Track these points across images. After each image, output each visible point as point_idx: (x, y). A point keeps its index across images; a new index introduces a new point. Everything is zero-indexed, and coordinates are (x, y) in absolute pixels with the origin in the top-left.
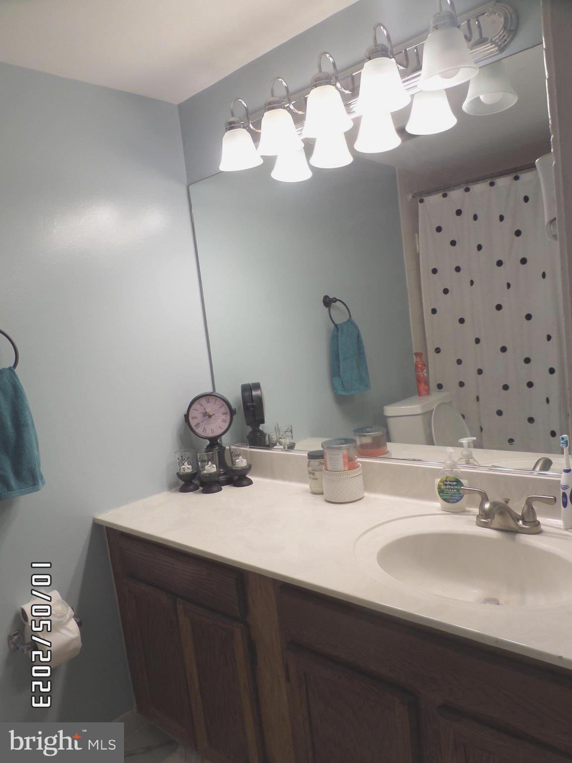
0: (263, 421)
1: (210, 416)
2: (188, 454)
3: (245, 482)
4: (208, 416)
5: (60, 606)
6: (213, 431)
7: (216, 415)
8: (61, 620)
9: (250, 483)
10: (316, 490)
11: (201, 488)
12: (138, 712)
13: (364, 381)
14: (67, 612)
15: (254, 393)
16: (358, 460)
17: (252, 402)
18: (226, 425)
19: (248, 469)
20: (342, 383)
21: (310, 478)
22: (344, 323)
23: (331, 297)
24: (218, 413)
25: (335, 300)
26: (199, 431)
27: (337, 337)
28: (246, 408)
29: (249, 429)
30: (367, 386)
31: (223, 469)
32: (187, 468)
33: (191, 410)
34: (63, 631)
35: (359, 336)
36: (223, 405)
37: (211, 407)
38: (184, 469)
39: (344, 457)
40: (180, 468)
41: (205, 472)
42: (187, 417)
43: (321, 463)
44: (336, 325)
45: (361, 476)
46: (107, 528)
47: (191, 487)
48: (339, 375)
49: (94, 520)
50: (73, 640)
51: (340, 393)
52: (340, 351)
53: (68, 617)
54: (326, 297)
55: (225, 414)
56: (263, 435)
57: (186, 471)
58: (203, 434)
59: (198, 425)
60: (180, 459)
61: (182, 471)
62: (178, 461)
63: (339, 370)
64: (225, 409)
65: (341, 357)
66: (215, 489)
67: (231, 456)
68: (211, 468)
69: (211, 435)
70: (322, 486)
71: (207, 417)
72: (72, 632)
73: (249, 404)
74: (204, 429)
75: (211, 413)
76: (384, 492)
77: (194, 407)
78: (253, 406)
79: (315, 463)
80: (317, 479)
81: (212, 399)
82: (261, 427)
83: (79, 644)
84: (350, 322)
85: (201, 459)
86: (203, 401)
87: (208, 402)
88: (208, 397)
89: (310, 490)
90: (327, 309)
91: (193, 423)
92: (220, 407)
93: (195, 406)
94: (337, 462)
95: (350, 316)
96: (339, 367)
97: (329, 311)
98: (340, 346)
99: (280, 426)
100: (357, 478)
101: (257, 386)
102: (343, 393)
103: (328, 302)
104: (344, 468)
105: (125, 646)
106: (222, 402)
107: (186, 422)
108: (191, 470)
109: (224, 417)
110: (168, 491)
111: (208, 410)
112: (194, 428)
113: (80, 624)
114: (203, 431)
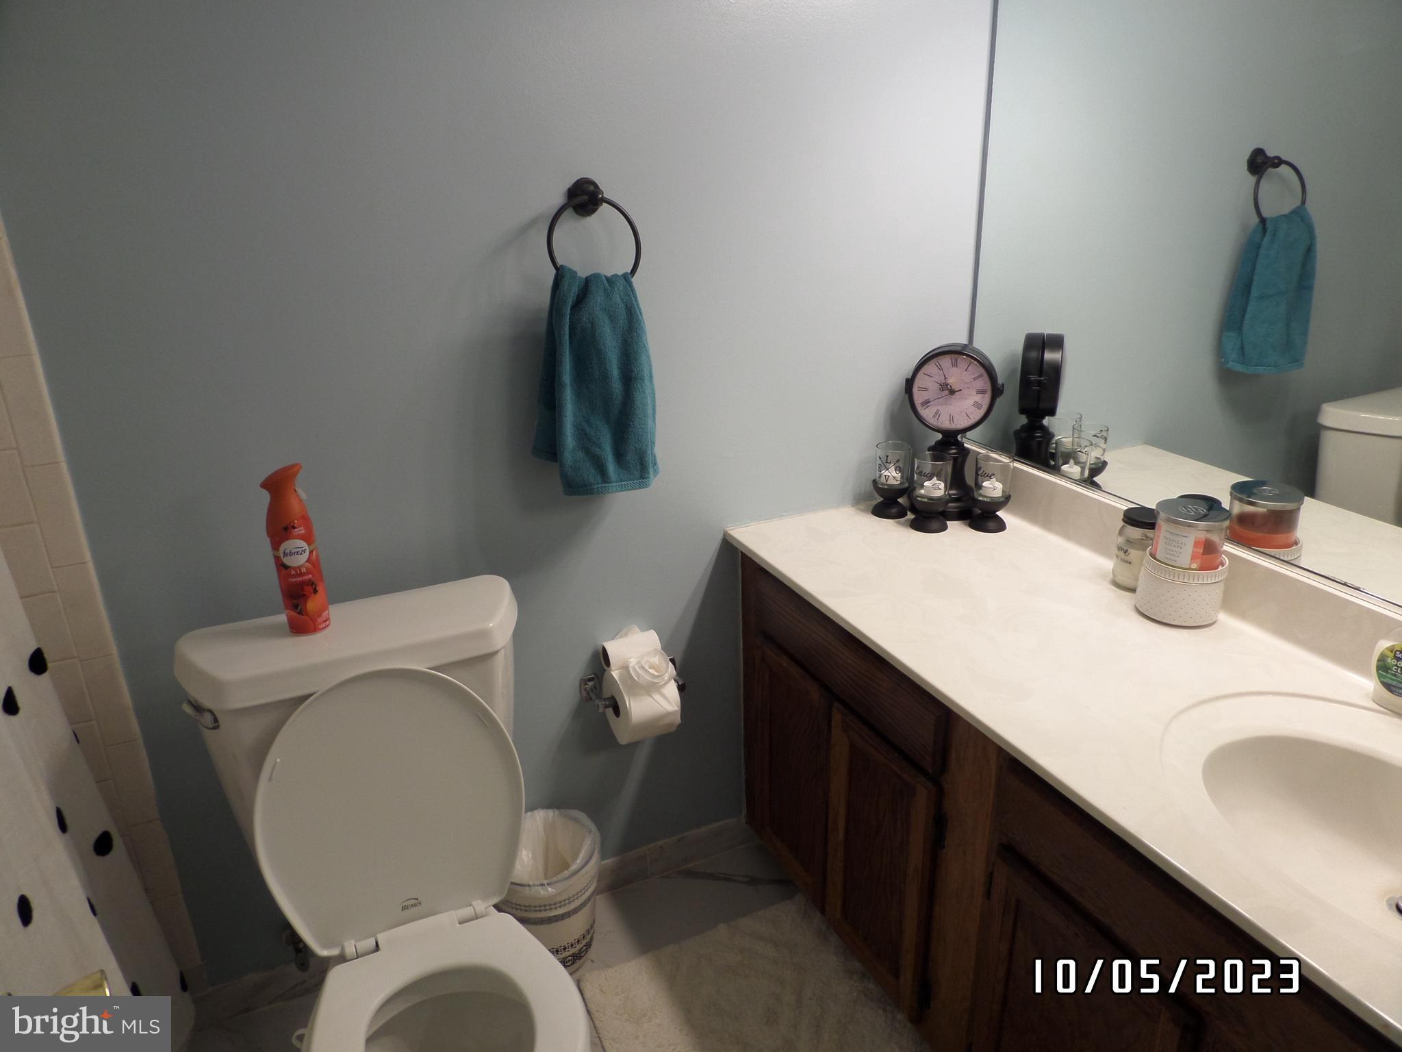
0: (1052, 412)
1: (952, 392)
2: (899, 454)
3: (991, 525)
4: (949, 390)
5: (657, 657)
6: (952, 420)
7: (965, 391)
8: (656, 681)
9: (1000, 526)
10: (1125, 580)
11: (910, 516)
12: (746, 823)
13: (1292, 349)
14: (666, 672)
15: (1049, 356)
16: (1225, 548)
17: (1041, 373)
18: (979, 414)
19: (1005, 501)
20: (1242, 348)
21: (1117, 556)
22: (1284, 215)
23: (1271, 153)
24: (969, 388)
25: (1278, 162)
26: (926, 413)
27: (1259, 246)
28: (1025, 383)
29: (1023, 420)
30: (1297, 361)
31: (956, 489)
32: (893, 476)
33: (920, 375)
34: (657, 697)
35: (1310, 250)
36: (981, 376)
37: (958, 375)
38: (887, 478)
39: (1196, 544)
40: (881, 475)
41: (922, 491)
42: (909, 383)
43: (1146, 537)
44: (1263, 221)
45: (1222, 585)
46: (744, 556)
47: (894, 510)
48: (1240, 329)
49: (724, 535)
50: (669, 714)
51: (1230, 365)
52: (1256, 278)
53: (666, 678)
54: (1258, 152)
55: (982, 392)
56: (1048, 435)
57: (889, 482)
58: (931, 421)
59: (926, 403)
60: (884, 460)
61: (883, 480)
62: (879, 462)
63: (1243, 316)
64: (984, 383)
65: (1255, 292)
66: (935, 525)
67: (977, 474)
68: (934, 488)
69: (946, 424)
70: (1137, 579)
71: (947, 392)
72: (669, 702)
73: (1033, 377)
74: (936, 413)
75: (956, 387)
76: (1260, 623)
77: (925, 369)
78: (1039, 383)
79: (1136, 533)
80: (1130, 563)
81: (963, 361)
82: (1046, 421)
83: (678, 720)
84: (1300, 216)
85: (920, 470)
86: (945, 361)
87: (955, 365)
88: (956, 356)
89: (1111, 576)
90: (1252, 179)
91: (918, 397)
92: (975, 379)
93: (930, 368)
94: (1179, 550)
95: (1303, 202)
96: (1244, 311)
97: (1258, 184)
98: (1258, 266)
99: (1085, 423)
100: (1213, 586)
101: (1056, 342)
102: (1238, 368)
103: (1259, 163)
104: (1191, 564)
105: (743, 730)
106: (982, 371)
107: (906, 392)
108: (899, 482)
109: (978, 398)
110: (853, 506)
111: (951, 381)
112: (919, 408)
113: (681, 688)
114: (934, 417)
